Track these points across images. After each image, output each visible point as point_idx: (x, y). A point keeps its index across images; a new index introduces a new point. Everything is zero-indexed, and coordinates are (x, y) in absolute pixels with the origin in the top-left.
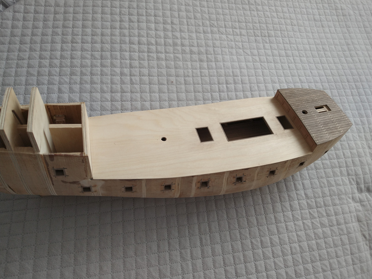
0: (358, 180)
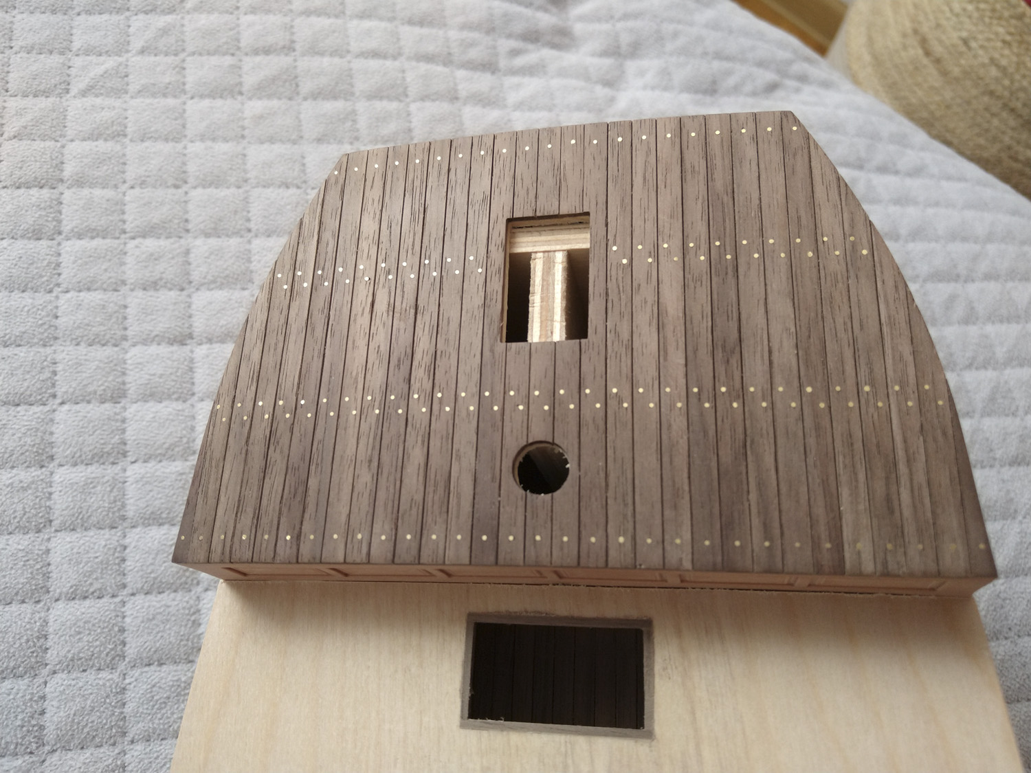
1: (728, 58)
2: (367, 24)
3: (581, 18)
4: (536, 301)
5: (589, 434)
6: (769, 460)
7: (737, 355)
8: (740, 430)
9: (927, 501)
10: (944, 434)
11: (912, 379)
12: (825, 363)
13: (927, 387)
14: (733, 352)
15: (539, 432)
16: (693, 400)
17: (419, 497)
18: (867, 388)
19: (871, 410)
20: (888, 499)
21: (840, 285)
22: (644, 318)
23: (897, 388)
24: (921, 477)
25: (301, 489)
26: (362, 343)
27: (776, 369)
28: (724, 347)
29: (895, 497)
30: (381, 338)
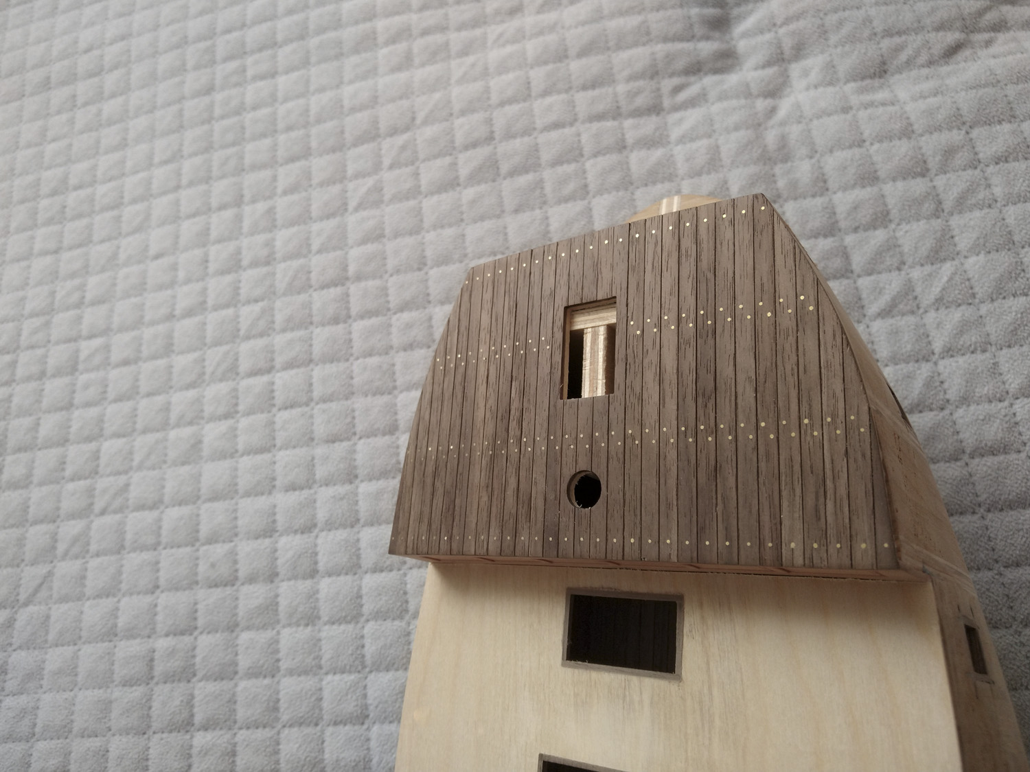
0: (680, 64)
1: (899, 33)
2: (549, 100)
3: (745, 35)
4: (587, 364)
5: (615, 465)
6: (732, 480)
7: (712, 401)
8: (712, 458)
9: (846, 510)
10: (864, 456)
11: (841, 413)
12: (776, 403)
13: (852, 418)
14: (709, 398)
15: (583, 465)
16: (682, 436)
17: (514, 511)
18: (806, 421)
19: (809, 438)
20: (817, 510)
21: (790, 338)
22: (650, 376)
23: (829, 420)
24: (842, 491)
25: (451, 507)
26: (482, 404)
27: (740, 410)
28: (704, 395)
29: (822, 508)
30: (492, 402)
